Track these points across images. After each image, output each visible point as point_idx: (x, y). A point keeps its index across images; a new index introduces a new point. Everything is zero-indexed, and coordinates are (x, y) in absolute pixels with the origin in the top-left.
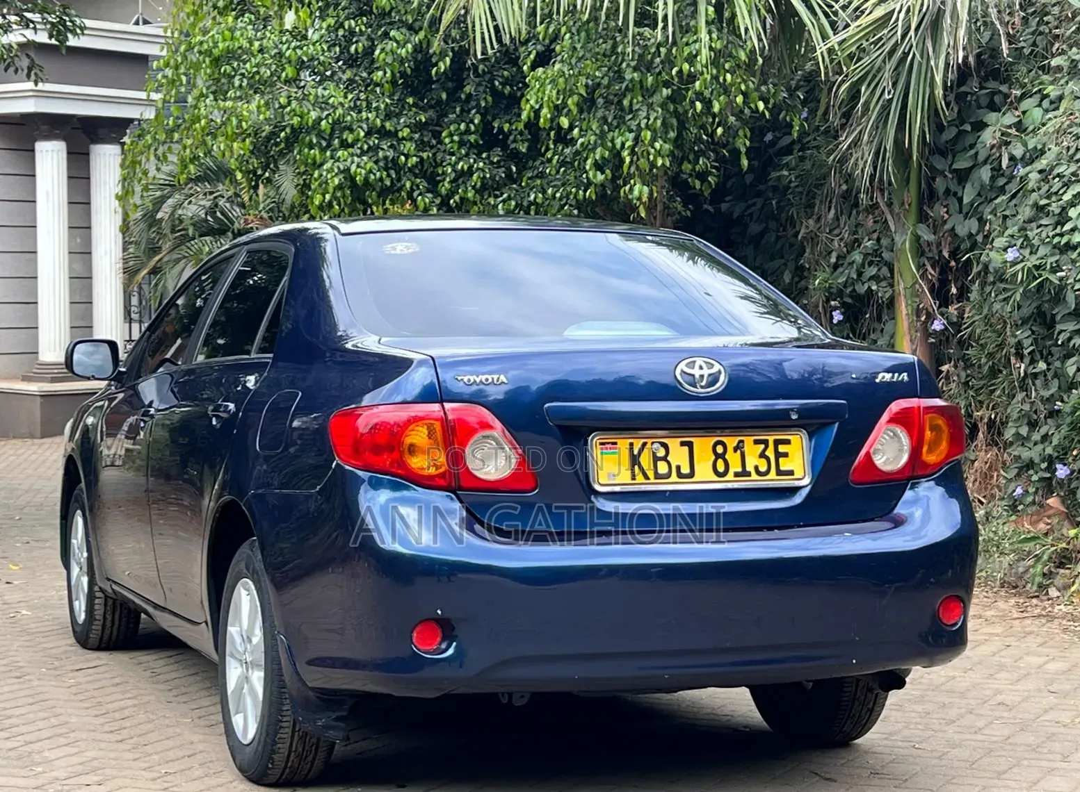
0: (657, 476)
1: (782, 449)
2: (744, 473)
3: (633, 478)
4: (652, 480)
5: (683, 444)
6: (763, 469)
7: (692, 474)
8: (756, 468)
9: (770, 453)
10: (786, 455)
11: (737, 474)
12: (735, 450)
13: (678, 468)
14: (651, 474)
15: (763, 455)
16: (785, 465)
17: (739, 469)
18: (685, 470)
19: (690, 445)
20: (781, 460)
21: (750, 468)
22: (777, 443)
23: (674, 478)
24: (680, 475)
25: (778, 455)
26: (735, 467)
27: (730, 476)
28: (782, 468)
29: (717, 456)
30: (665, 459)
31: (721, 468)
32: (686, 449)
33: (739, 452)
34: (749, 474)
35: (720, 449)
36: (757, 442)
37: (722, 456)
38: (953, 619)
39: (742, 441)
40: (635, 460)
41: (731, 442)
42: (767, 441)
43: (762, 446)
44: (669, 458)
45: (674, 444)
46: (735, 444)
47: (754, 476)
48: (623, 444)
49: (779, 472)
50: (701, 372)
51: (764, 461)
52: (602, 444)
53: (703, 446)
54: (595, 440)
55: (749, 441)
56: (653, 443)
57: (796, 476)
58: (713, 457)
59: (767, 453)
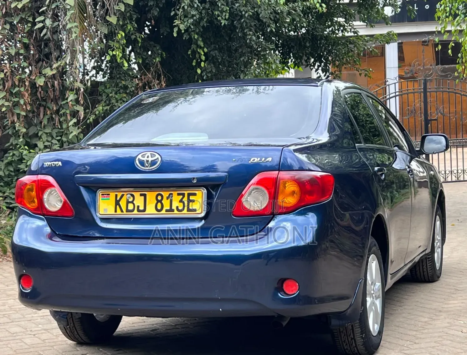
0: (128, 210)
1: (192, 198)
2: (171, 210)
3: (116, 211)
4: (125, 213)
5: (141, 195)
6: (180, 208)
7: (144, 210)
8: (177, 207)
9: (185, 200)
10: (193, 201)
11: (167, 211)
12: (167, 198)
13: (138, 207)
14: (124, 210)
15: (181, 201)
16: (193, 206)
17: (169, 208)
18: (142, 208)
19: (145, 196)
20: (191, 203)
21: (174, 207)
22: (189, 195)
23: (136, 212)
24: (139, 210)
25: (189, 201)
26: (167, 207)
27: (163, 212)
28: (190, 208)
29: (158, 201)
30: (132, 202)
31: (159, 207)
32: (143, 197)
33: (169, 199)
34: (173, 211)
35: (159, 198)
36: (179, 194)
37: (160, 201)
38: (292, 291)
39: (172, 194)
40: (117, 203)
41: (165, 194)
42: (184, 194)
43: (181, 197)
44: (134, 202)
45: (137, 195)
46: (167, 196)
47: (176, 212)
48: (112, 195)
49: (189, 210)
50: (147, 159)
51: (182, 204)
52: (102, 195)
53: (151, 196)
54: (100, 193)
55: (175, 193)
56: (127, 194)
57: (197, 212)
58: (156, 202)
59: (183, 200)
